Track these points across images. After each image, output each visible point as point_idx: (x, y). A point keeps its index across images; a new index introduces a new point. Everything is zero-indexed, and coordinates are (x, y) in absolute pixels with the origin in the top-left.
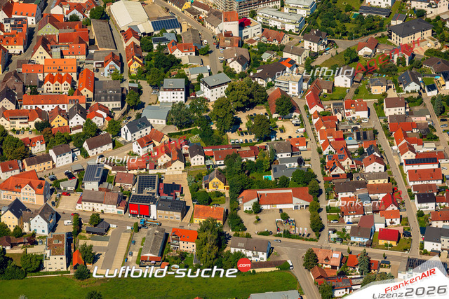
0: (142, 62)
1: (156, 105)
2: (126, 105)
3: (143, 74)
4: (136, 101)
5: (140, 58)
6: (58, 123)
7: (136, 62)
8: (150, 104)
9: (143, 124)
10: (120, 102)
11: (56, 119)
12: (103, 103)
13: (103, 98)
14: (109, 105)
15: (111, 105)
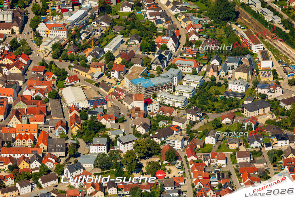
0: (80, 127)
1: (88, 155)
2: (68, 154)
3: (80, 134)
4: (75, 152)
5: (79, 124)
6: (23, 166)
7: (76, 127)
8: (84, 154)
9: (78, 167)
10: (64, 153)
11: (22, 163)
12: (53, 153)
13: (53, 150)
14: (57, 155)
15: (58, 154)
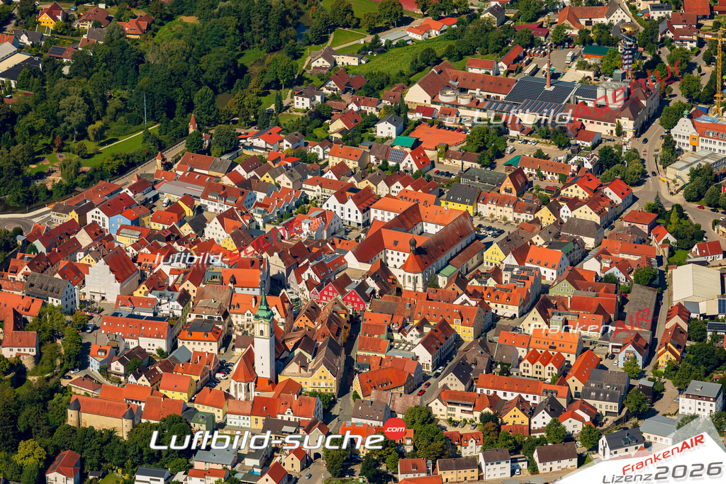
0: (679, 354)
1: (674, 417)
5: (678, 347)
6: (513, 419)
7: (668, 353)
9: (633, 438)
10: (617, 404)
11: (512, 413)
13: (593, 394)
14: (601, 406)
